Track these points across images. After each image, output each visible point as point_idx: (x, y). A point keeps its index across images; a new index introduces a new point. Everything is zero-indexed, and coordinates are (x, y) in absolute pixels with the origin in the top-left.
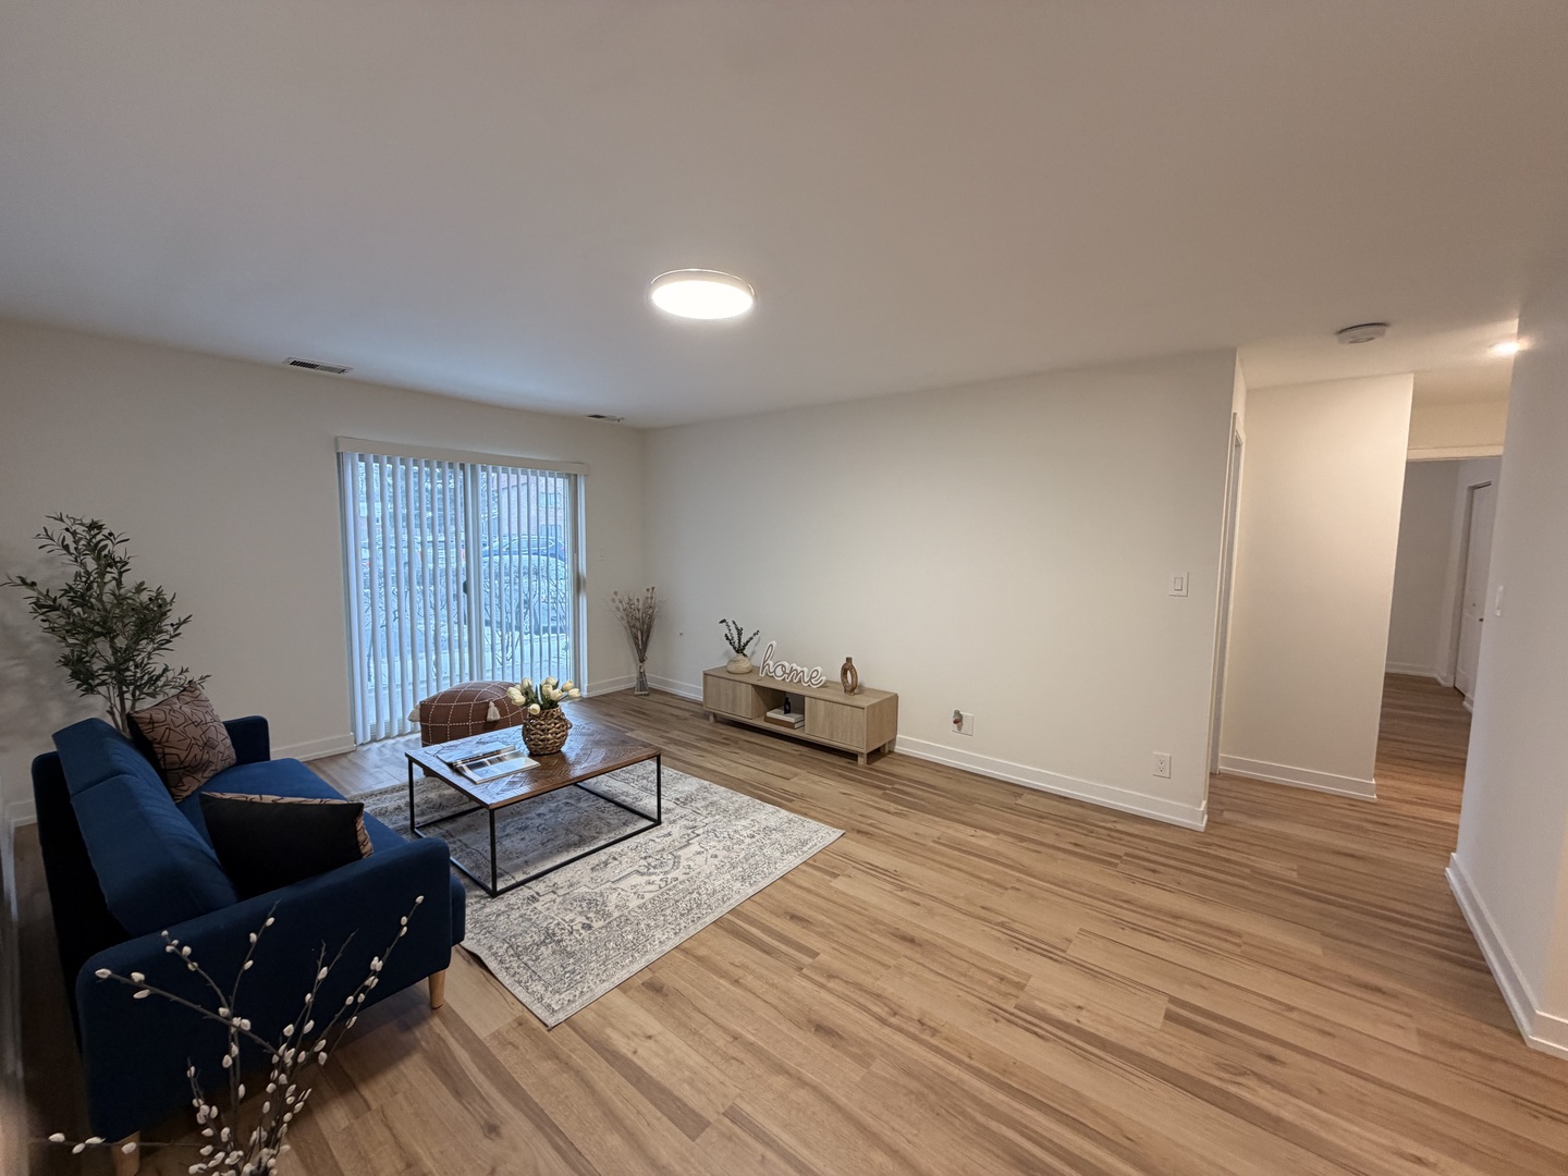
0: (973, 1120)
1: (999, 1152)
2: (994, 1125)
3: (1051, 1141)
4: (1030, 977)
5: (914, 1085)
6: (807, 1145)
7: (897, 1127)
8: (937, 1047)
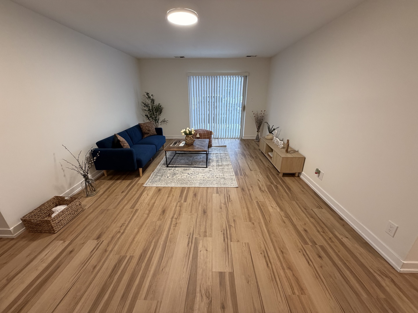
0: (152, 240)
1: (146, 246)
2: (153, 244)
3: (153, 254)
4: (211, 237)
5: (157, 228)
6: (135, 220)
7: (145, 230)
8: (170, 228)
